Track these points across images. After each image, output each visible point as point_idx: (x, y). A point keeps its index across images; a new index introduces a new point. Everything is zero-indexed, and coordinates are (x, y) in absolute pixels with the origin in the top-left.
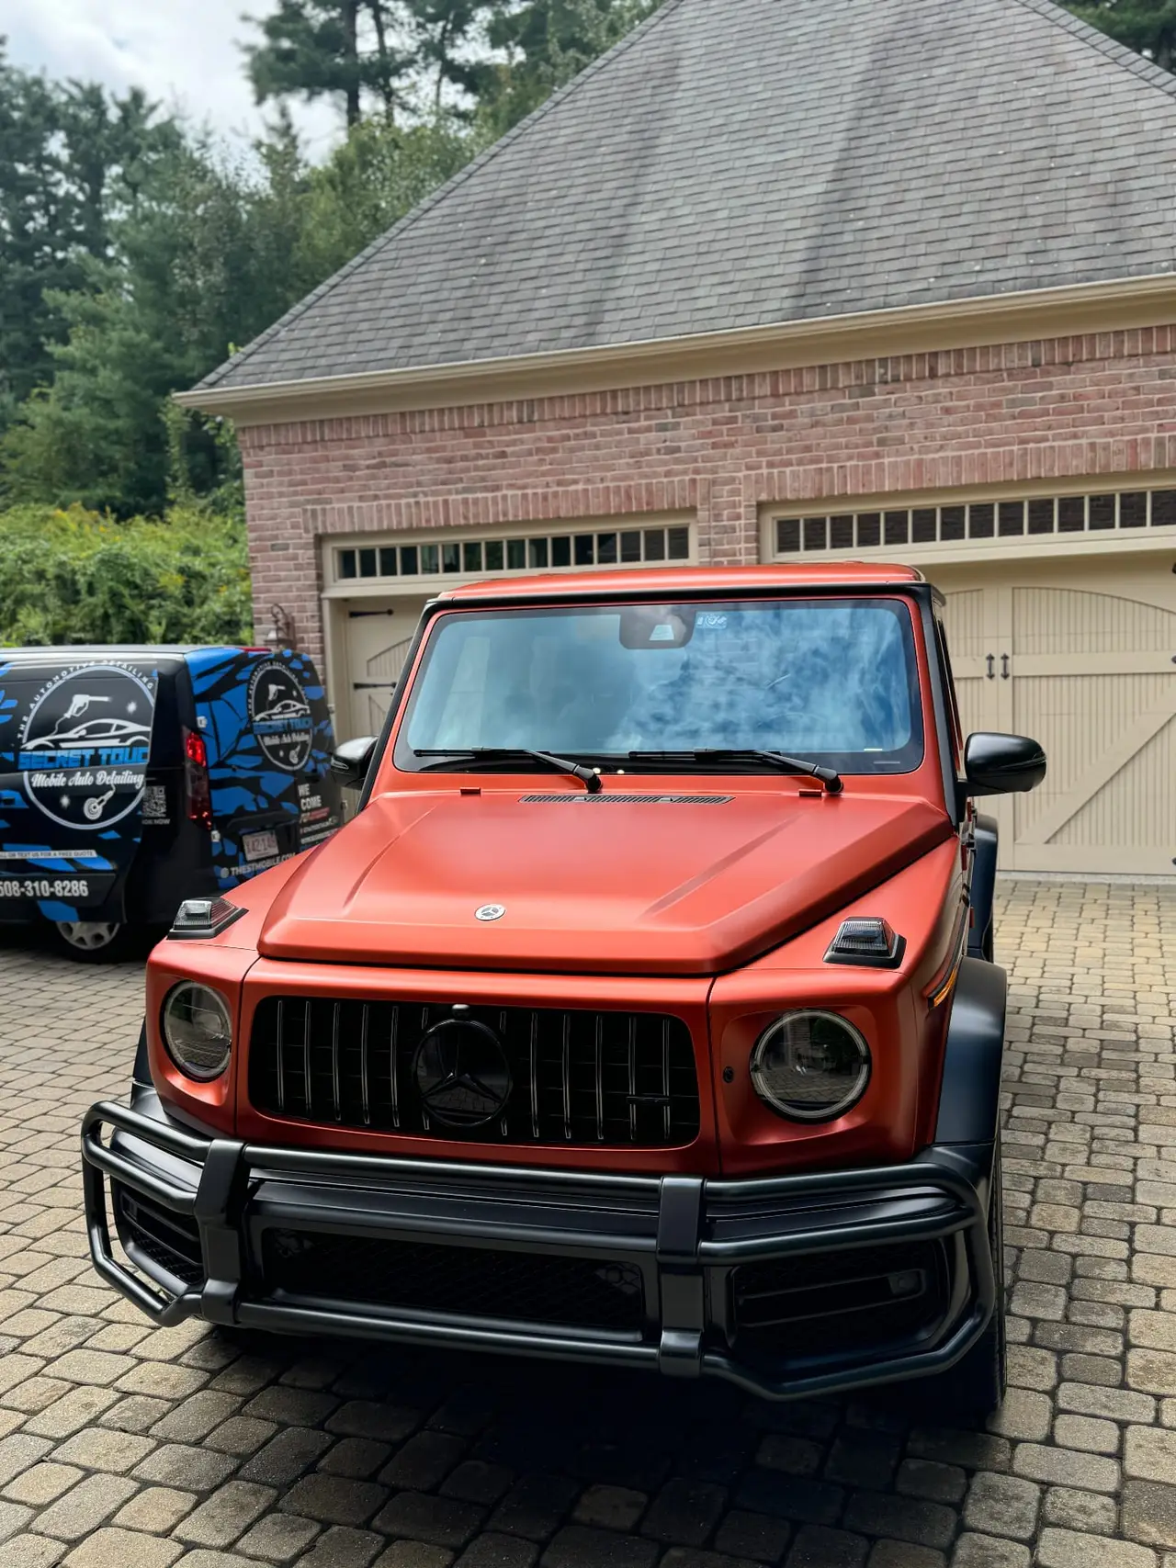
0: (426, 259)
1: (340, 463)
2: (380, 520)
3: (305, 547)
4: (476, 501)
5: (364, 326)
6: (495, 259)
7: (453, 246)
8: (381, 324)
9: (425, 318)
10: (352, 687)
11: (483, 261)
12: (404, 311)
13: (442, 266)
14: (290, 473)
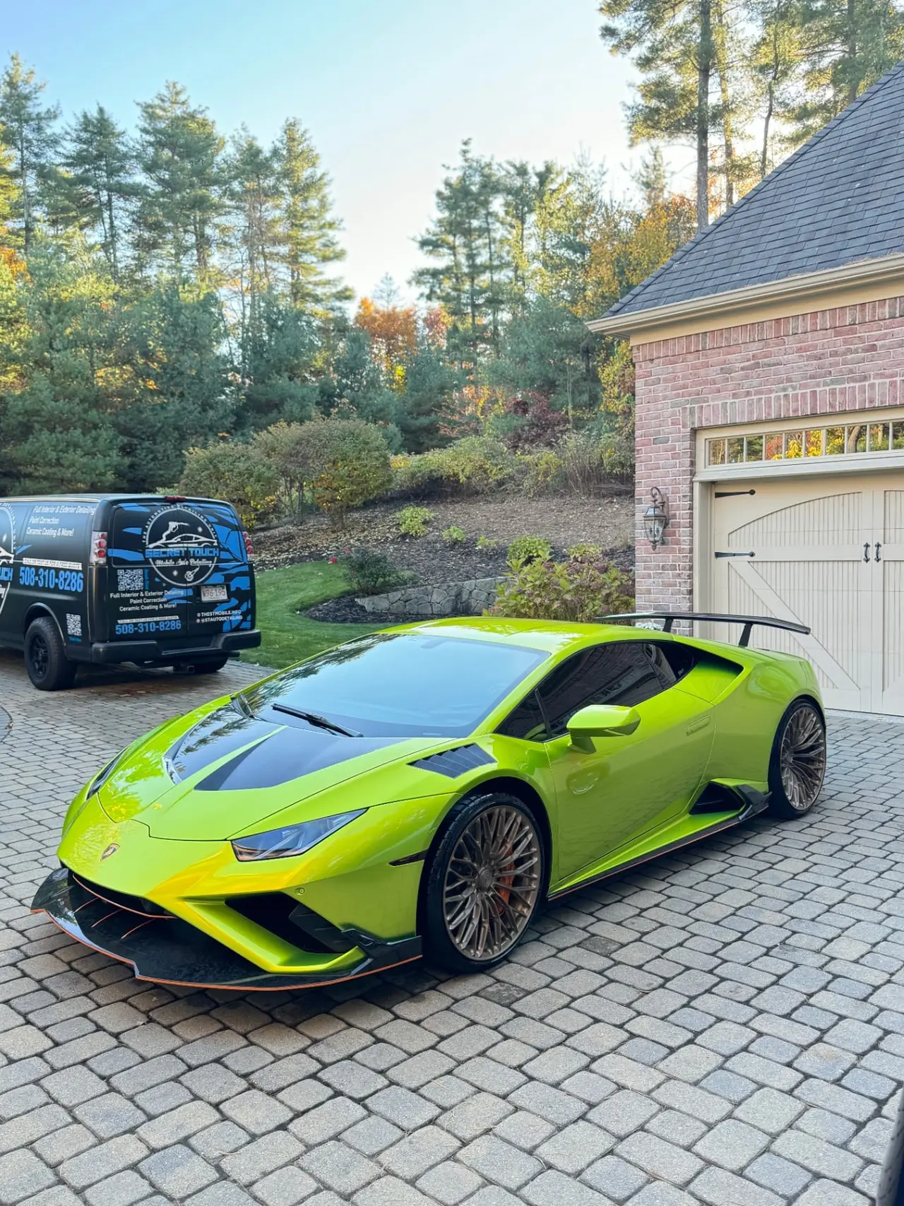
0: (803, 192)
1: (718, 367)
2: (751, 412)
3: (683, 439)
4: (843, 392)
5: (748, 250)
6: (870, 181)
7: (828, 177)
8: (762, 247)
9: (802, 238)
10: (713, 555)
11: (858, 185)
12: (782, 235)
13: (820, 194)
14: (674, 379)
